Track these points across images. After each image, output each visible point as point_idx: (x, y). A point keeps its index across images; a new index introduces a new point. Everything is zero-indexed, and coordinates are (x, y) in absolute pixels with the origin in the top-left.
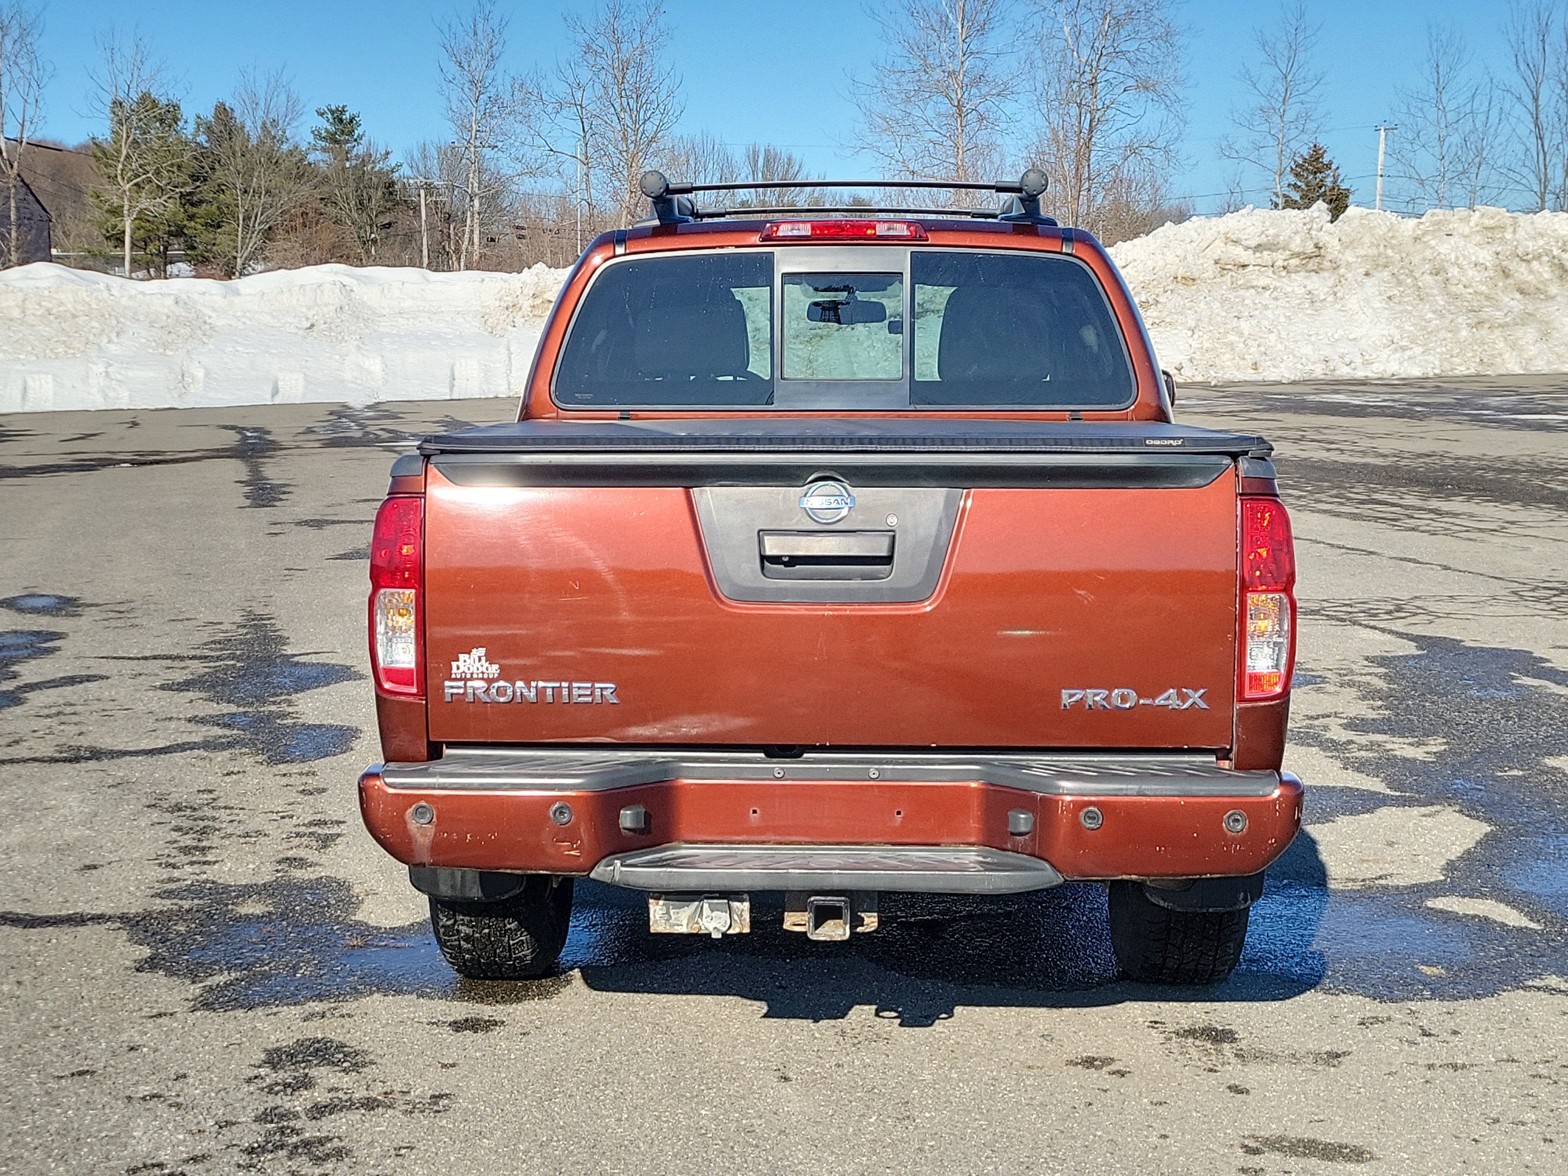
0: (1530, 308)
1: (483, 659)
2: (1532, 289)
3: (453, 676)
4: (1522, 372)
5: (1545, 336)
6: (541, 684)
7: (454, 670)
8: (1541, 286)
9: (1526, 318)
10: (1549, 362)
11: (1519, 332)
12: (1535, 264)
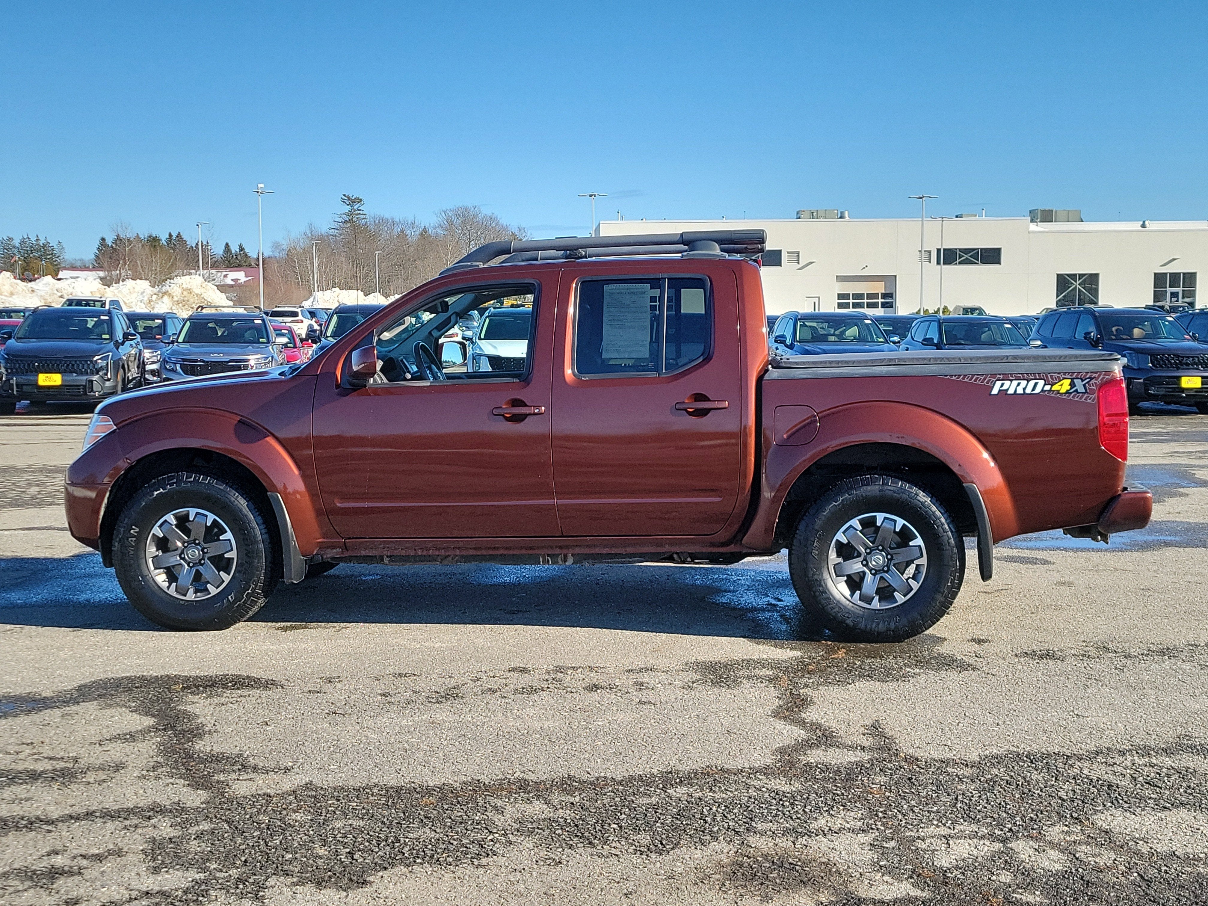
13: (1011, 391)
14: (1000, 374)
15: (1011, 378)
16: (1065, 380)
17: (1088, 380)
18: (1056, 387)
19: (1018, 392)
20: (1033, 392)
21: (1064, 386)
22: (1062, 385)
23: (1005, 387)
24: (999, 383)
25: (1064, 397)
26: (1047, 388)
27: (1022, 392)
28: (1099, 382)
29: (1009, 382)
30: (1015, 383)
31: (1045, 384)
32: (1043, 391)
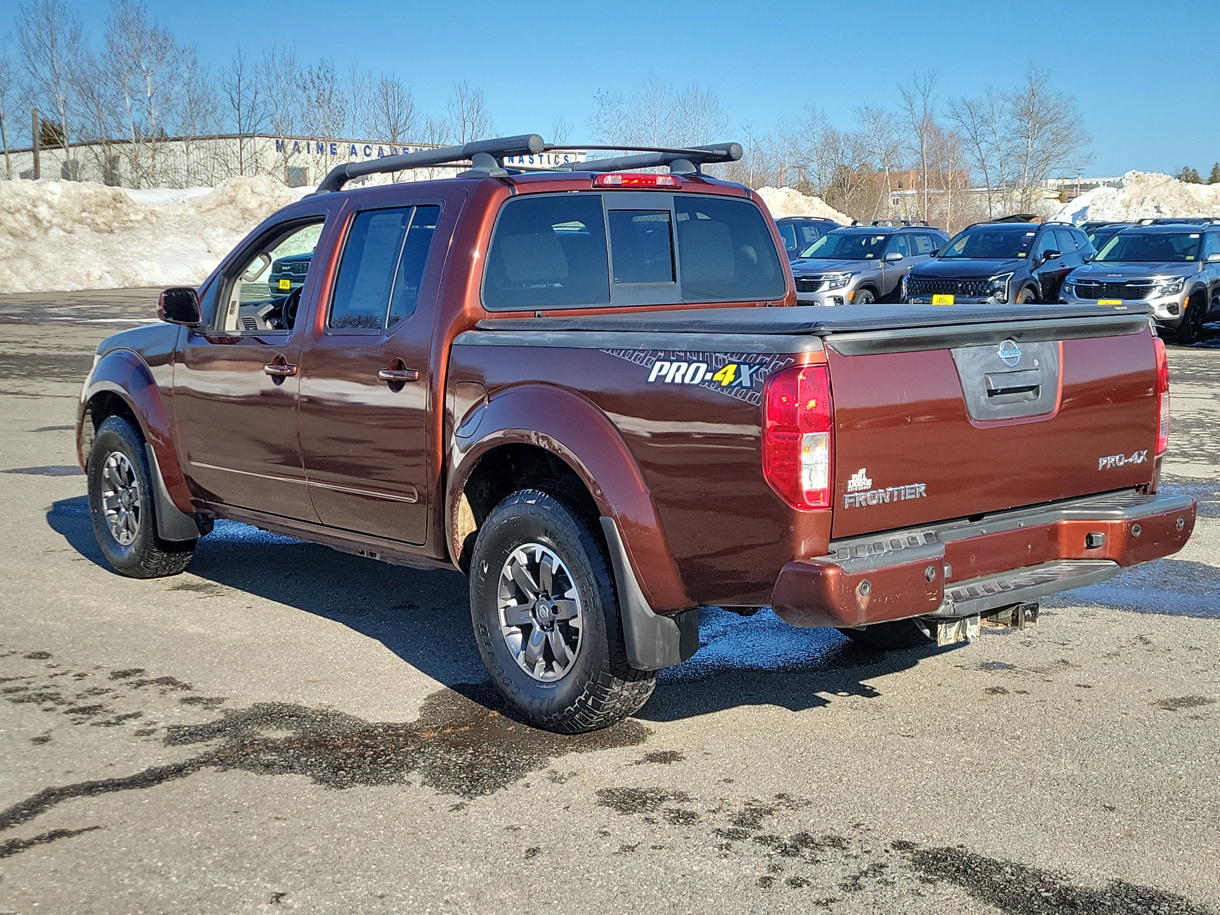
0: (21, 246)
1: (864, 476)
2: (19, 233)
3: (849, 491)
4: (29, 291)
5: (37, 265)
6: (891, 489)
7: (850, 486)
8: (24, 231)
9: (21, 254)
10: (45, 284)
11: (18, 263)
12: (18, 216)
13: (668, 380)
14: (661, 351)
15: (672, 358)
16: (730, 365)
17: (757, 367)
18: (718, 377)
19: (676, 381)
20: (692, 382)
21: (726, 376)
22: (725, 373)
23: (663, 373)
24: (658, 365)
25: (725, 393)
26: (709, 376)
27: (680, 382)
28: (768, 370)
29: (669, 364)
30: (675, 365)
31: (707, 371)
32: (703, 381)
